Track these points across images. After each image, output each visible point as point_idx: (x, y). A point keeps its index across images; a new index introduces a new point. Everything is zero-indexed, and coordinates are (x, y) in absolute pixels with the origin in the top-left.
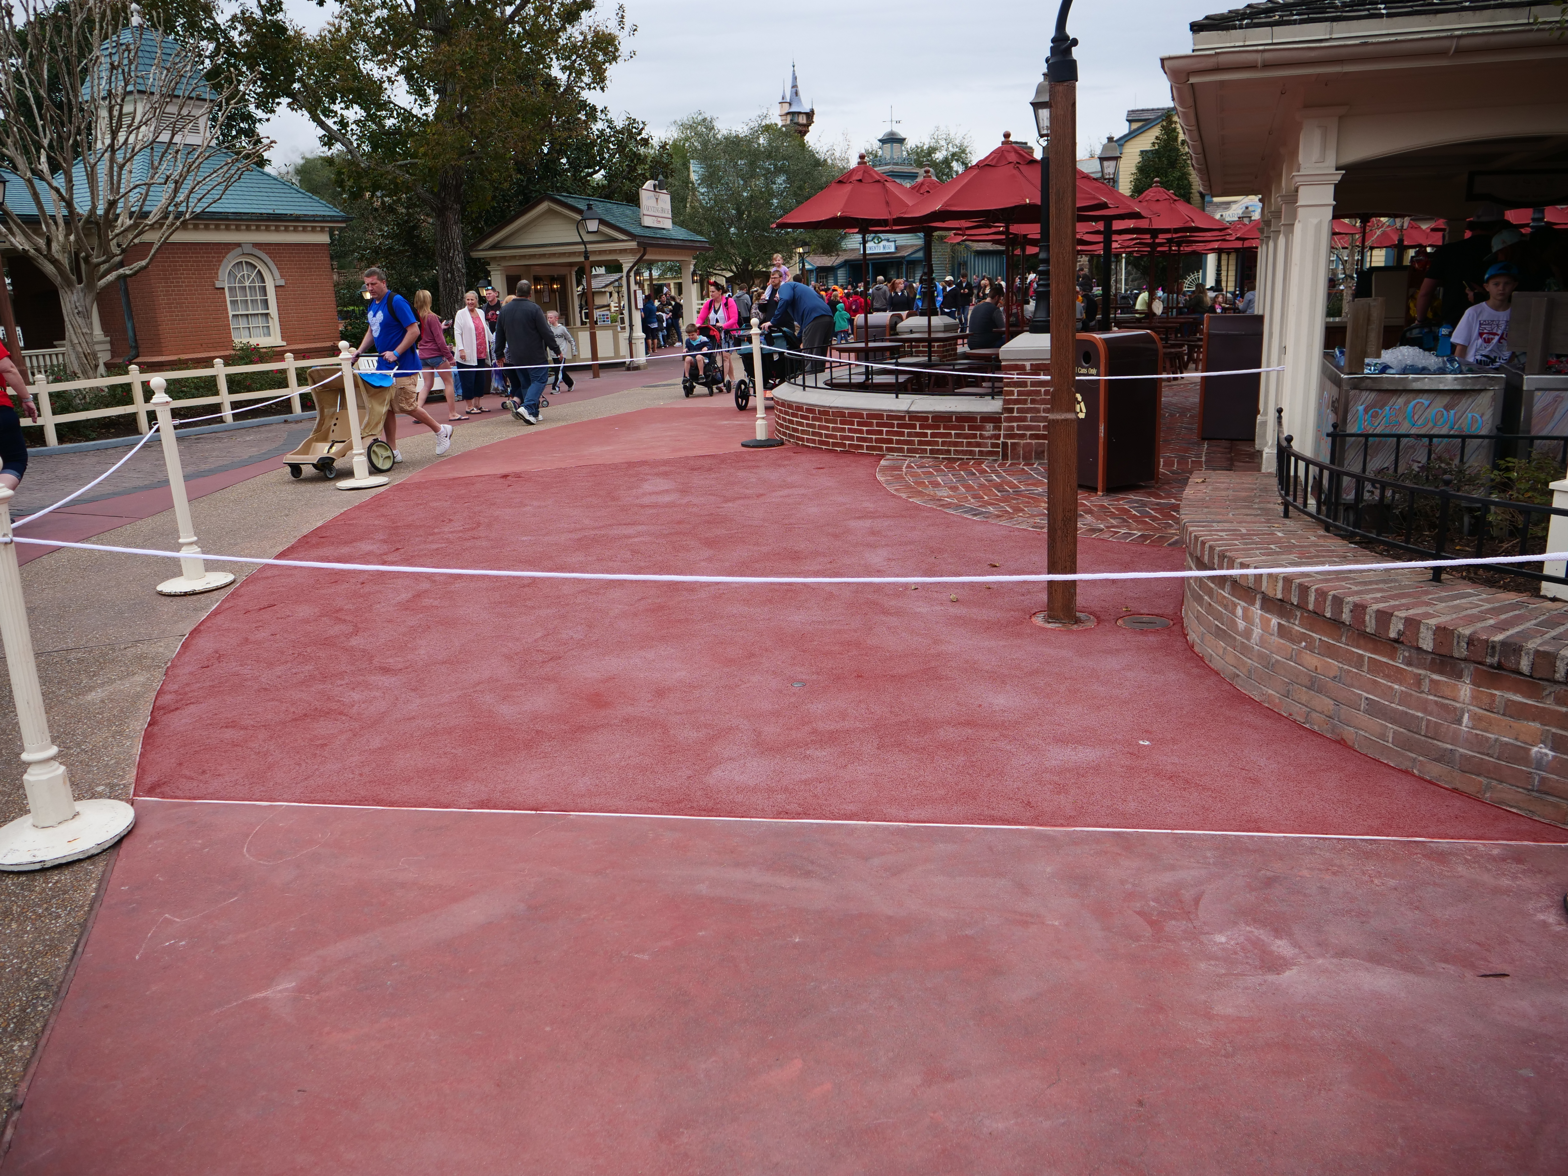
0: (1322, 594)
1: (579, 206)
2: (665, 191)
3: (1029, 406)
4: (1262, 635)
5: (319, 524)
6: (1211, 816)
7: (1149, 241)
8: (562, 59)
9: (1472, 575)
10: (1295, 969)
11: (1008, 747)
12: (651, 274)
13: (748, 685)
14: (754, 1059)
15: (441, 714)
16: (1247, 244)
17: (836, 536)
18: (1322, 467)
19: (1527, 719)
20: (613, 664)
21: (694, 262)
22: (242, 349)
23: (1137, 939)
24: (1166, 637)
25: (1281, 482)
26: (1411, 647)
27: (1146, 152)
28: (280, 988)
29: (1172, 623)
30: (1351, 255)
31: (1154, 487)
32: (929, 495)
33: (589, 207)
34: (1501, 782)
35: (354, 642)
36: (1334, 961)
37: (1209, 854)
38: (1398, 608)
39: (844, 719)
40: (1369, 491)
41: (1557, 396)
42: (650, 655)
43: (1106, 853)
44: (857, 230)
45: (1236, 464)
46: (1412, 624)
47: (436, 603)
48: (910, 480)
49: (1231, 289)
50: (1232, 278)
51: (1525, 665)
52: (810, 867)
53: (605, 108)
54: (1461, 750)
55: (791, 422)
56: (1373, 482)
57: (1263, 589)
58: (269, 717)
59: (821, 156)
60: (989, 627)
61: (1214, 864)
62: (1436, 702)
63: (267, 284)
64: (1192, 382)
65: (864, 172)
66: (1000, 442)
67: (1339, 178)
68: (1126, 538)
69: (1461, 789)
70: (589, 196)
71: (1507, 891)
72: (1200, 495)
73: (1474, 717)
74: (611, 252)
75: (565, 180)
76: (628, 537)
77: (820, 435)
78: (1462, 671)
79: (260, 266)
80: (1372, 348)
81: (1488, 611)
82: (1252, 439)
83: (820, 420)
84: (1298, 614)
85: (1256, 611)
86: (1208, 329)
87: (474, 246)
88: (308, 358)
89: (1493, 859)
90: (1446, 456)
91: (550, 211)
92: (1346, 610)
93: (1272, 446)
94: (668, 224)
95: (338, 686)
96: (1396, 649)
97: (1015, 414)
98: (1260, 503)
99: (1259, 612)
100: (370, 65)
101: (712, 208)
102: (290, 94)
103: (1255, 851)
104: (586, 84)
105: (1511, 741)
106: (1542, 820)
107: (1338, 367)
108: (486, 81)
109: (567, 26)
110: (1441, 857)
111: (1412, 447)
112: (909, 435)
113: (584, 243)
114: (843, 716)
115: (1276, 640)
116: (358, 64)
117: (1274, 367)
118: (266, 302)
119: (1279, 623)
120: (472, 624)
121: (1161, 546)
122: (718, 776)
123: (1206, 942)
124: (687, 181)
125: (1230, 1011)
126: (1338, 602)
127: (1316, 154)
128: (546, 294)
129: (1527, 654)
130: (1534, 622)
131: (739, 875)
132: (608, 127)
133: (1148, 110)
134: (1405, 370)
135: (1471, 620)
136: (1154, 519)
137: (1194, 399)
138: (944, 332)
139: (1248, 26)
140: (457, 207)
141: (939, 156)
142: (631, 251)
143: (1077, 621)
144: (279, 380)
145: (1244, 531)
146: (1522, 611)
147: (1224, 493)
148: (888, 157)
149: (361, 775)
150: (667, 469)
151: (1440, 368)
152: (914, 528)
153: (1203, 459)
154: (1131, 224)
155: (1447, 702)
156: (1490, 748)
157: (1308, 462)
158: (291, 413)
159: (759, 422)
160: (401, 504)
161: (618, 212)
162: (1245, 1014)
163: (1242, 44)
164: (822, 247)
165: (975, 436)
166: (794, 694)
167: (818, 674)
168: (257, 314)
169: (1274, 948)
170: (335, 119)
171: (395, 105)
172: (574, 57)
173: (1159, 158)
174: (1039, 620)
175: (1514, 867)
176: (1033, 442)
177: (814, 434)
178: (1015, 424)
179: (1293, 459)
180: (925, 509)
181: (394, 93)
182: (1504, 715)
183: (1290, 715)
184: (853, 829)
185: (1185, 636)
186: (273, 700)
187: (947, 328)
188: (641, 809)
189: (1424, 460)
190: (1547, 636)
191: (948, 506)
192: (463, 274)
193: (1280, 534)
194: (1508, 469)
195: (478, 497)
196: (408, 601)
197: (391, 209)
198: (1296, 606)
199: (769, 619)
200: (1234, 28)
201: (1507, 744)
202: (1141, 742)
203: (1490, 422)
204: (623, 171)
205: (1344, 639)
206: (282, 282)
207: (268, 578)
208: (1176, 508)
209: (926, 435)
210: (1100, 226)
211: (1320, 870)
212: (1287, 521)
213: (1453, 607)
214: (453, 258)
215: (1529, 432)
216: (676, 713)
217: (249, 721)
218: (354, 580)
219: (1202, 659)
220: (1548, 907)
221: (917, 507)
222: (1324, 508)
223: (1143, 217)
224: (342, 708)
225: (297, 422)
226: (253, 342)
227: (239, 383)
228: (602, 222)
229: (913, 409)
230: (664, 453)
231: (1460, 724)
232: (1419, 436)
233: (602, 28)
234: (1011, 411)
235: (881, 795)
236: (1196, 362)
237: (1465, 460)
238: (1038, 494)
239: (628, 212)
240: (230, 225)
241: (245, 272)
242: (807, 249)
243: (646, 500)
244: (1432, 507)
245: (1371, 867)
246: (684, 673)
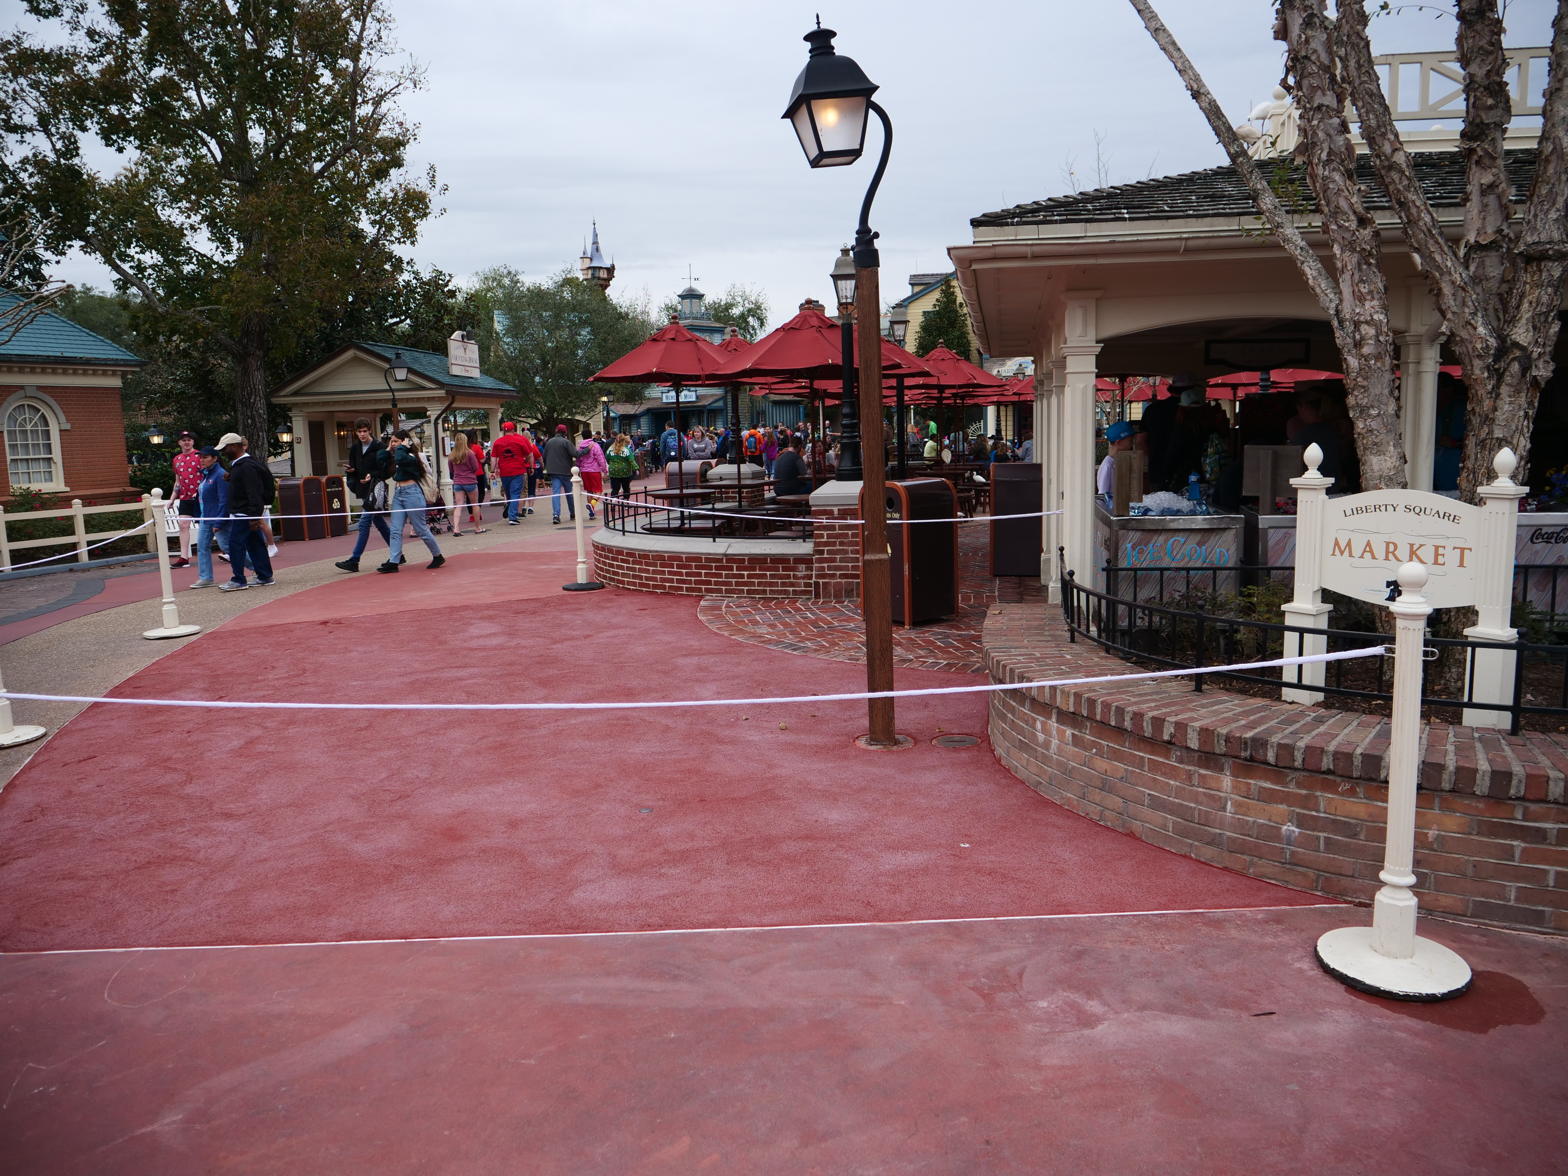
0: (1106, 706)
1: (386, 355)
2: (473, 342)
3: (838, 547)
4: (1059, 745)
5: (131, 674)
6: (1026, 903)
7: (936, 395)
8: (372, 213)
9: (1228, 686)
10: (1106, 1024)
11: (846, 856)
12: (455, 421)
13: (598, 813)
14: (646, 1140)
15: (293, 854)
16: (1022, 398)
17: (665, 673)
18: (1100, 597)
19: (1277, 803)
20: (463, 800)
21: (501, 410)
22: (21, 495)
23: (973, 1010)
24: (976, 753)
25: (1066, 612)
26: (1182, 747)
27: (928, 312)
28: (167, 1121)
29: (980, 741)
30: (1113, 407)
31: (954, 620)
32: (750, 633)
33: (398, 356)
34: (1261, 858)
35: (189, 789)
36: (1137, 1014)
37: (1027, 936)
38: (1169, 714)
39: (692, 840)
40: (1140, 618)
41: (1286, 533)
42: (499, 789)
43: (940, 941)
44: (670, 384)
45: (1025, 597)
46: (1181, 726)
47: (271, 749)
48: (731, 619)
49: (1010, 437)
50: (1010, 428)
51: (1271, 757)
52: (677, 972)
53: (412, 260)
54: (1228, 833)
55: (612, 566)
56: (1143, 609)
57: (1058, 704)
58: (110, 867)
59: (623, 310)
60: (817, 751)
61: (1033, 943)
62: (1204, 793)
63: (51, 428)
64: (981, 524)
65: (677, 331)
66: (812, 582)
67: (1099, 349)
68: (934, 667)
69: (1230, 867)
70: (394, 344)
71: (1270, 947)
72: (998, 625)
73: (1237, 805)
74: (419, 399)
75: (370, 328)
76: (461, 679)
77: (641, 578)
78: (1223, 765)
79: (44, 410)
80: (1135, 494)
81: (1240, 714)
82: (1037, 575)
83: (640, 563)
84: (1088, 724)
85: (1053, 724)
86: (994, 476)
87: (274, 392)
88: (95, 505)
89: (1258, 922)
90: (1201, 586)
91: (355, 359)
92: (1127, 718)
93: (1056, 580)
94: (476, 373)
95: (179, 833)
96: (1169, 750)
97: (825, 556)
98: (1049, 630)
99: (1055, 724)
100: (168, 211)
101: (516, 357)
102: (83, 237)
103: (1066, 930)
104: (396, 239)
105: (1266, 822)
106: (1295, 888)
107: (1107, 510)
108: (295, 232)
109: (376, 182)
110: (1217, 924)
111: (1174, 578)
112: (727, 576)
113: (391, 390)
114: (692, 836)
115: (1071, 748)
116: (156, 210)
117: (1054, 511)
118: (49, 448)
119: (1073, 734)
120: (312, 768)
121: (965, 673)
122: (580, 897)
123: (1030, 1007)
124: (490, 330)
125: (1055, 1061)
126: (1120, 711)
127: (1079, 330)
128: (350, 440)
129: (1272, 746)
130: (1276, 721)
131: (611, 983)
132: (415, 278)
133: (928, 275)
134: (1163, 513)
135: (1227, 721)
136: (957, 649)
137: (986, 539)
138: (752, 478)
139: (1018, 224)
140: (260, 353)
141: (736, 311)
142: (439, 399)
143: (897, 742)
144: (66, 527)
145: (1038, 655)
146: (1267, 712)
147: (1018, 623)
148: (687, 312)
149: (219, 917)
150: (491, 613)
151: (1191, 511)
152: (739, 664)
153: (996, 594)
154: (921, 381)
155: (1213, 792)
156: (1250, 829)
157: (1088, 593)
158: (77, 561)
159: (580, 566)
160: (218, 652)
161: (426, 361)
162: (1068, 1063)
163: (1014, 238)
164: (626, 395)
165: (788, 577)
166: (643, 819)
167: (664, 800)
168: (39, 459)
169: (1087, 1008)
170: (132, 264)
171: (195, 251)
172: (384, 213)
173: (940, 318)
174: (862, 743)
175: (1275, 927)
176: (843, 581)
177: (634, 577)
178: (826, 565)
179: (1075, 591)
180: (748, 646)
181: (195, 240)
182: (1258, 800)
183: (1087, 814)
184: (713, 936)
185: (993, 751)
186: (110, 850)
187: (755, 475)
188: (509, 931)
189: (1184, 590)
190: (1287, 731)
191: (769, 642)
192: (264, 420)
193: (1068, 657)
194: (1250, 595)
195: (299, 644)
196: (240, 748)
197: (185, 354)
198: (1087, 718)
199: (610, 752)
200: (1007, 224)
201: (1262, 825)
202: (962, 845)
203: (1235, 556)
204: (430, 321)
205: (1127, 744)
206: (68, 426)
207: (83, 730)
208: (978, 639)
209: (742, 576)
210: (893, 382)
211: (1121, 942)
212: (1074, 646)
213: (1213, 711)
214: (254, 403)
215: (1266, 563)
216: (531, 842)
217: (87, 872)
218: (179, 729)
219: (1008, 770)
220: (1302, 957)
221: (740, 644)
222: (1103, 635)
223: (931, 376)
224: (187, 854)
225: (84, 571)
226: (35, 487)
227: (19, 530)
228: (410, 370)
229: (730, 552)
230: (486, 598)
231: (1225, 811)
232: (1178, 569)
233: (413, 186)
234: (821, 552)
235: (735, 904)
236: (983, 505)
237: (1217, 588)
238: (851, 629)
239: (435, 361)
240: (12, 367)
241: (27, 416)
242: (611, 398)
243: (474, 644)
244: (1192, 630)
245: (1161, 936)
246: (534, 805)
